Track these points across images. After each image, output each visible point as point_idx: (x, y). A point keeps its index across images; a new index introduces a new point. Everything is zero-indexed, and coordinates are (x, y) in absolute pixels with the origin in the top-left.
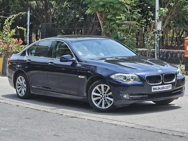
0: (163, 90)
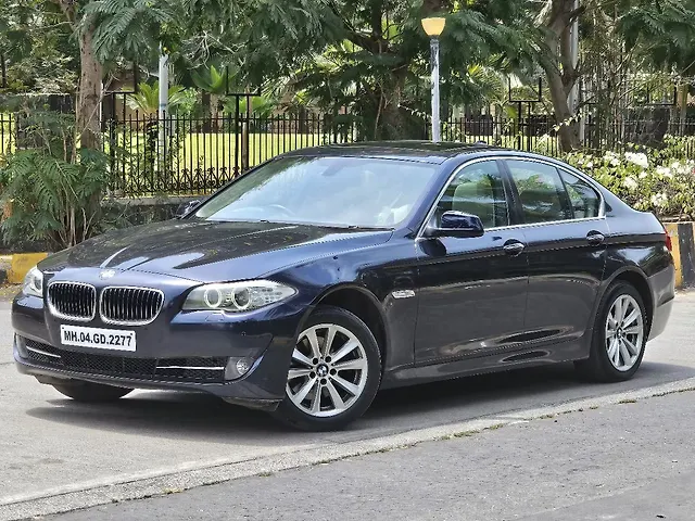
0: (99, 346)
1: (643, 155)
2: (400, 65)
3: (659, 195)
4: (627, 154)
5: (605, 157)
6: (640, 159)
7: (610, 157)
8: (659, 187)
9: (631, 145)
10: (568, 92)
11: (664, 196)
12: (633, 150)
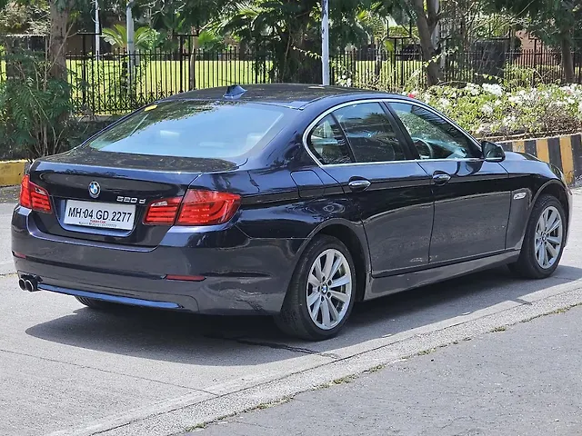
1: (496, 86)
2: (303, 11)
3: (509, 118)
4: (484, 85)
5: (466, 88)
6: (495, 89)
7: (471, 88)
8: (509, 110)
9: (485, 76)
10: (432, 30)
11: (513, 118)
12: (487, 81)
